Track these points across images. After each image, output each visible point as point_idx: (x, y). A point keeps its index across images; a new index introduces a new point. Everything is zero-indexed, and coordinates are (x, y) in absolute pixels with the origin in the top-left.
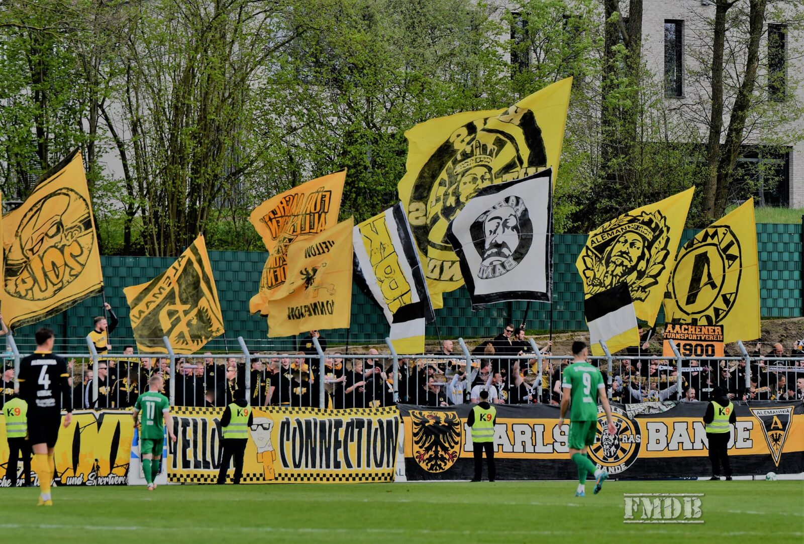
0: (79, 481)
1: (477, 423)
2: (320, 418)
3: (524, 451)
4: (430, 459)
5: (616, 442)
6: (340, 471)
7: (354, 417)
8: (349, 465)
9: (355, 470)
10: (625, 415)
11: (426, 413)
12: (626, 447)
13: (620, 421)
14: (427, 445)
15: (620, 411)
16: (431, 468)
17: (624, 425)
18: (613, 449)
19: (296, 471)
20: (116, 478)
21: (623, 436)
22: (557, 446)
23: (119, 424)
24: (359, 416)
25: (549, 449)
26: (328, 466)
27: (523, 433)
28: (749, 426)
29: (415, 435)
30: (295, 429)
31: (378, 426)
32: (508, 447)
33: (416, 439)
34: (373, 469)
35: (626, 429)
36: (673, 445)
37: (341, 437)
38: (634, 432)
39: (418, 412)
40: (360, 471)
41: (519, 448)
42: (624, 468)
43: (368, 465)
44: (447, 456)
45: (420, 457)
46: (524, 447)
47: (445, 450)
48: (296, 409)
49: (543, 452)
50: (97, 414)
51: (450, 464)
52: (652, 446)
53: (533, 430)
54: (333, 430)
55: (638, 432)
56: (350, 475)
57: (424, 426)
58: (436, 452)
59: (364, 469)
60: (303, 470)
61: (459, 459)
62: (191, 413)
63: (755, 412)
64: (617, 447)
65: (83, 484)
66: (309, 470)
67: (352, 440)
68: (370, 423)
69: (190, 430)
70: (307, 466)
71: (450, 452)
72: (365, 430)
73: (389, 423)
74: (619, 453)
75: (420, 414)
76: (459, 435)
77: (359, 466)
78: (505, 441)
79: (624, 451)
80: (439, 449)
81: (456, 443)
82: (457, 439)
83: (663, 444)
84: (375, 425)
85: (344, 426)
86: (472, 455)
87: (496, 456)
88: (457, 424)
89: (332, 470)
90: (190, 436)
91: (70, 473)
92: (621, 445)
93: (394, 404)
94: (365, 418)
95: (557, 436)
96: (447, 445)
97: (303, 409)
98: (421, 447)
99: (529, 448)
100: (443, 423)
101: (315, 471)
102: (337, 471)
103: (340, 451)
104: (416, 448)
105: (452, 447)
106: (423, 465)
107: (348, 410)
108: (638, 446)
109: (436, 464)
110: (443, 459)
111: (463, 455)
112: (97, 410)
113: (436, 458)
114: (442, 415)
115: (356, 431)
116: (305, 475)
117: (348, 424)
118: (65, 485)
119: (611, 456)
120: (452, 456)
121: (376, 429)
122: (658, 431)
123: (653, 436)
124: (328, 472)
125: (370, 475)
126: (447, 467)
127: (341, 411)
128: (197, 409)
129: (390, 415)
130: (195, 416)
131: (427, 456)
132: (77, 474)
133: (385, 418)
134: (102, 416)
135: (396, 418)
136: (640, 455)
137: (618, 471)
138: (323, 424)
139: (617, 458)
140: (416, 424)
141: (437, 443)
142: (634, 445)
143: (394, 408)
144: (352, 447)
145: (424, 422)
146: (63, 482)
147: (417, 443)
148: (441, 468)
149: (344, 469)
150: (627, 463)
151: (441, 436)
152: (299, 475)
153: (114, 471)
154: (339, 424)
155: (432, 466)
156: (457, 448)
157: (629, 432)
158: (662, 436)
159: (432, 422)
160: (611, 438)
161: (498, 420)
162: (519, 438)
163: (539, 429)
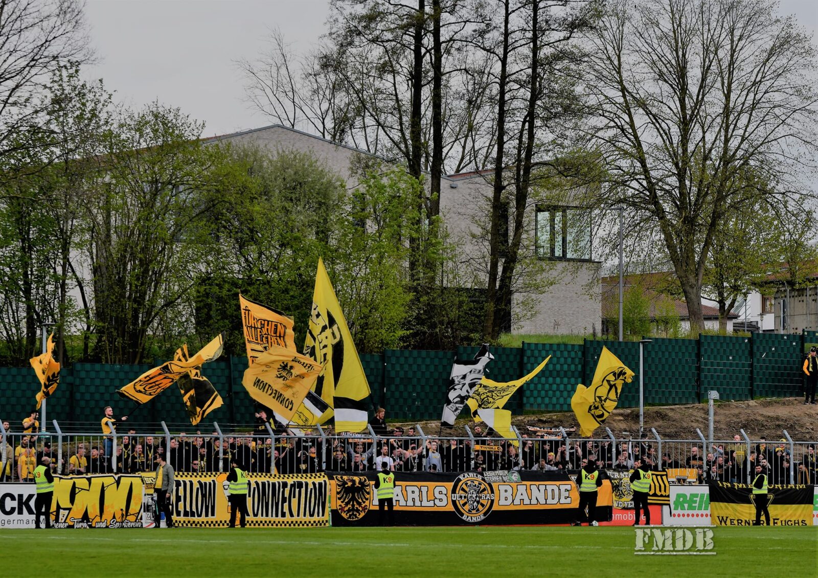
0: (104, 525)
1: (382, 485)
2: (272, 480)
3: (414, 505)
4: (349, 511)
5: (478, 499)
6: (285, 519)
7: (295, 480)
8: (292, 515)
9: (295, 518)
10: (483, 480)
11: (345, 478)
12: (484, 502)
13: (480, 484)
14: (346, 500)
15: (480, 477)
16: (350, 517)
17: (482, 487)
18: (475, 504)
19: (255, 519)
20: (129, 524)
21: (483, 495)
22: (437, 502)
23: (131, 484)
24: (299, 479)
25: (431, 503)
26: (277, 516)
27: (413, 492)
28: (568, 487)
29: (338, 493)
30: (254, 488)
31: (312, 487)
32: (403, 503)
33: (338, 496)
34: (308, 518)
35: (484, 490)
36: (517, 502)
37: (287, 495)
38: (490, 492)
39: (339, 476)
40: (299, 519)
41: (410, 503)
42: (483, 518)
43: (305, 515)
44: (361, 509)
45: (342, 509)
46: (414, 502)
47: (359, 504)
48: (255, 474)
49: (427, 505)
50: (116, 477)
51: (362, 514)
52: (502, 502)
53: (420, 491)
54: (281, 490)
55: (492, 492)
56: (292, 522)
57: (344, 487)
58: (353, 505)
59: (301, 518)
60: (259, 518)
61: (369, 511)
62: (182, 476)
63: (573, 478)
64: (478, 502)
65: (107, 527)
66: (264, 518)
67: (294, 497)
68: (307, 484)
69: (181, 488)
70: (262, 516)
71: (363, 506)
72: (303, 490)
73: (320, 484)
74: (480, 507)
75: (342, 478)
76: (368, 493)
77: (298, 515)
78: (401, 498)
79: (483, 505)
80: (355, 503)
81: (367, 499)
82: (367, 496)
83: (510, 500)
84: (311, 486)
85: (289, 486)
86: (377, 508)
87: (395, 508)
88: (367, 486)
89: (280, 518)
90: (181, 493)
91: (98, 519)
92: (481, 501)
93: (323, 471)
94: (303, 480)
95: (437, 495)
96: (360, 500)
97: (260, 474)
98: (342, 502)
99: (418, 503)
100: (357, 484)
101: (268, 519)
102: (283, 519)
103: (286, 505)
104: (339, 502)
105: (364, 502)
106: (344, 515)
107: (291, 475)
108: (492, 501)
109: (353, 514)
110: (358, 511)
111: (372, 508)
112: (116, 474)
113: (353, 510)
114: (356, 479)
115: (297, 490)
116: (261, 522)
117: (292, 485)
118: (95, 527)
119: (474, 509)
120: (364, 509)
121: (311, 489)
122: (506, 491)
123: (503, 495)
124: (277, 520)
125: (305, 522)
126: (361, 517)
127: (286, 476)
128: (186, 473)
129: (320, 479)
130: (184, 478)
131: (346, 509)
132: (103, 520)
133: (317, 481)
134: (119, 478)
135: (325, 481)
136: (494, 508)
137: (479, 520)
138: (274, 484)
139: (478, 510)
140: (339, 486)
141: (353, 499)
142: (490, 501)
143: (323, 474)
144: (294, 501)
145: (345, 483)
146: (93, 525)
147: (340, 499)
148: (356, 517)
149: (288, 518)
150: (485, 514)
151: (356, 494)
152: (257, 522)
153: (128, 518)
154: (285, 485)
155: (350, 515)
156: (367, 503)
157: (486, 492)
158: (509, 494)
159: (350, 484)
160: (474, 496)
161: (397, 483)
162: (410, 496)
163: (424, 490)
